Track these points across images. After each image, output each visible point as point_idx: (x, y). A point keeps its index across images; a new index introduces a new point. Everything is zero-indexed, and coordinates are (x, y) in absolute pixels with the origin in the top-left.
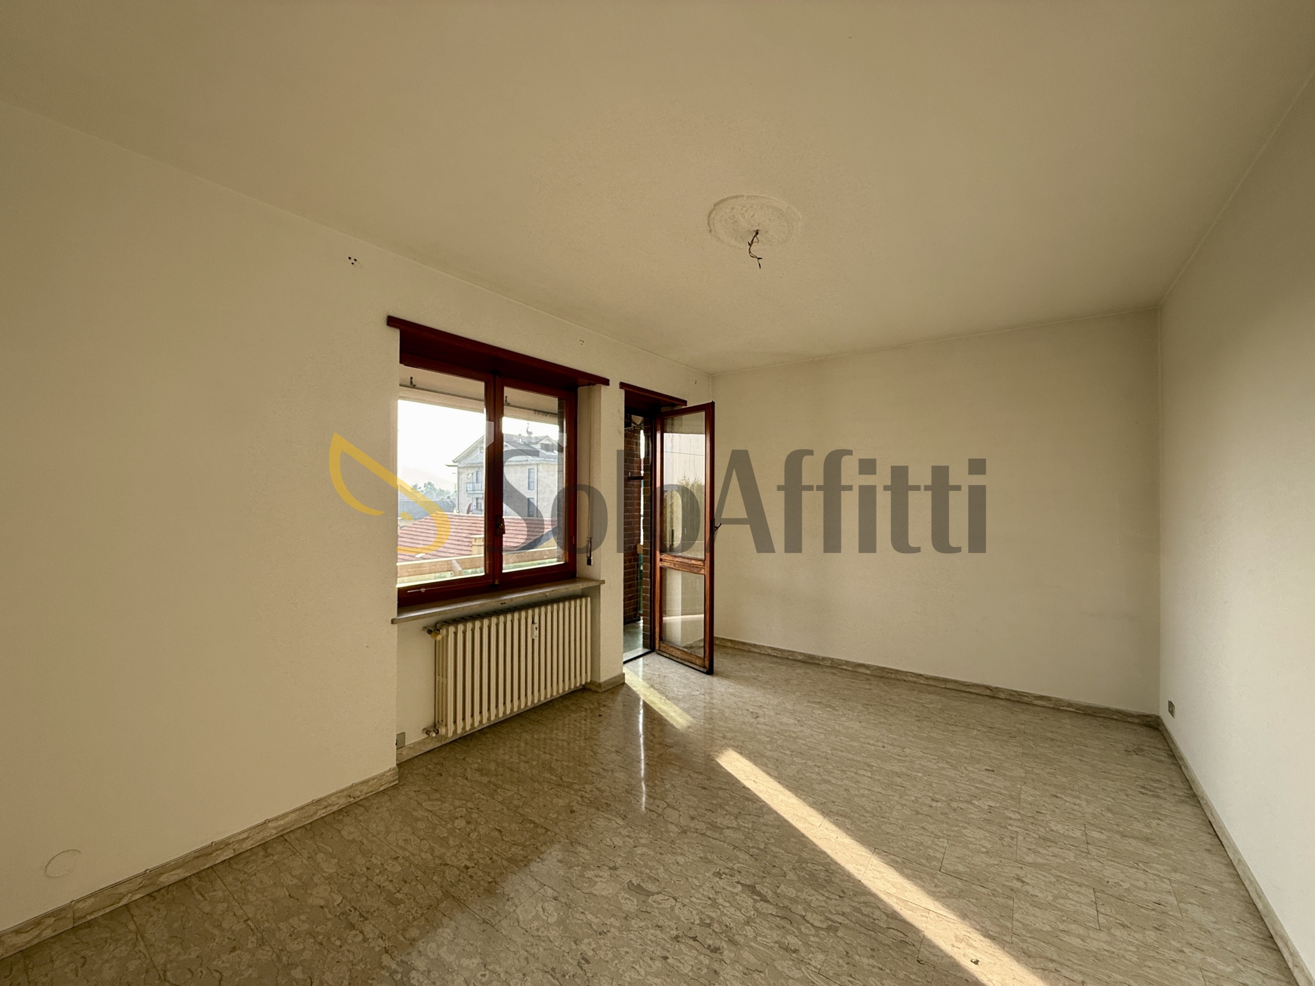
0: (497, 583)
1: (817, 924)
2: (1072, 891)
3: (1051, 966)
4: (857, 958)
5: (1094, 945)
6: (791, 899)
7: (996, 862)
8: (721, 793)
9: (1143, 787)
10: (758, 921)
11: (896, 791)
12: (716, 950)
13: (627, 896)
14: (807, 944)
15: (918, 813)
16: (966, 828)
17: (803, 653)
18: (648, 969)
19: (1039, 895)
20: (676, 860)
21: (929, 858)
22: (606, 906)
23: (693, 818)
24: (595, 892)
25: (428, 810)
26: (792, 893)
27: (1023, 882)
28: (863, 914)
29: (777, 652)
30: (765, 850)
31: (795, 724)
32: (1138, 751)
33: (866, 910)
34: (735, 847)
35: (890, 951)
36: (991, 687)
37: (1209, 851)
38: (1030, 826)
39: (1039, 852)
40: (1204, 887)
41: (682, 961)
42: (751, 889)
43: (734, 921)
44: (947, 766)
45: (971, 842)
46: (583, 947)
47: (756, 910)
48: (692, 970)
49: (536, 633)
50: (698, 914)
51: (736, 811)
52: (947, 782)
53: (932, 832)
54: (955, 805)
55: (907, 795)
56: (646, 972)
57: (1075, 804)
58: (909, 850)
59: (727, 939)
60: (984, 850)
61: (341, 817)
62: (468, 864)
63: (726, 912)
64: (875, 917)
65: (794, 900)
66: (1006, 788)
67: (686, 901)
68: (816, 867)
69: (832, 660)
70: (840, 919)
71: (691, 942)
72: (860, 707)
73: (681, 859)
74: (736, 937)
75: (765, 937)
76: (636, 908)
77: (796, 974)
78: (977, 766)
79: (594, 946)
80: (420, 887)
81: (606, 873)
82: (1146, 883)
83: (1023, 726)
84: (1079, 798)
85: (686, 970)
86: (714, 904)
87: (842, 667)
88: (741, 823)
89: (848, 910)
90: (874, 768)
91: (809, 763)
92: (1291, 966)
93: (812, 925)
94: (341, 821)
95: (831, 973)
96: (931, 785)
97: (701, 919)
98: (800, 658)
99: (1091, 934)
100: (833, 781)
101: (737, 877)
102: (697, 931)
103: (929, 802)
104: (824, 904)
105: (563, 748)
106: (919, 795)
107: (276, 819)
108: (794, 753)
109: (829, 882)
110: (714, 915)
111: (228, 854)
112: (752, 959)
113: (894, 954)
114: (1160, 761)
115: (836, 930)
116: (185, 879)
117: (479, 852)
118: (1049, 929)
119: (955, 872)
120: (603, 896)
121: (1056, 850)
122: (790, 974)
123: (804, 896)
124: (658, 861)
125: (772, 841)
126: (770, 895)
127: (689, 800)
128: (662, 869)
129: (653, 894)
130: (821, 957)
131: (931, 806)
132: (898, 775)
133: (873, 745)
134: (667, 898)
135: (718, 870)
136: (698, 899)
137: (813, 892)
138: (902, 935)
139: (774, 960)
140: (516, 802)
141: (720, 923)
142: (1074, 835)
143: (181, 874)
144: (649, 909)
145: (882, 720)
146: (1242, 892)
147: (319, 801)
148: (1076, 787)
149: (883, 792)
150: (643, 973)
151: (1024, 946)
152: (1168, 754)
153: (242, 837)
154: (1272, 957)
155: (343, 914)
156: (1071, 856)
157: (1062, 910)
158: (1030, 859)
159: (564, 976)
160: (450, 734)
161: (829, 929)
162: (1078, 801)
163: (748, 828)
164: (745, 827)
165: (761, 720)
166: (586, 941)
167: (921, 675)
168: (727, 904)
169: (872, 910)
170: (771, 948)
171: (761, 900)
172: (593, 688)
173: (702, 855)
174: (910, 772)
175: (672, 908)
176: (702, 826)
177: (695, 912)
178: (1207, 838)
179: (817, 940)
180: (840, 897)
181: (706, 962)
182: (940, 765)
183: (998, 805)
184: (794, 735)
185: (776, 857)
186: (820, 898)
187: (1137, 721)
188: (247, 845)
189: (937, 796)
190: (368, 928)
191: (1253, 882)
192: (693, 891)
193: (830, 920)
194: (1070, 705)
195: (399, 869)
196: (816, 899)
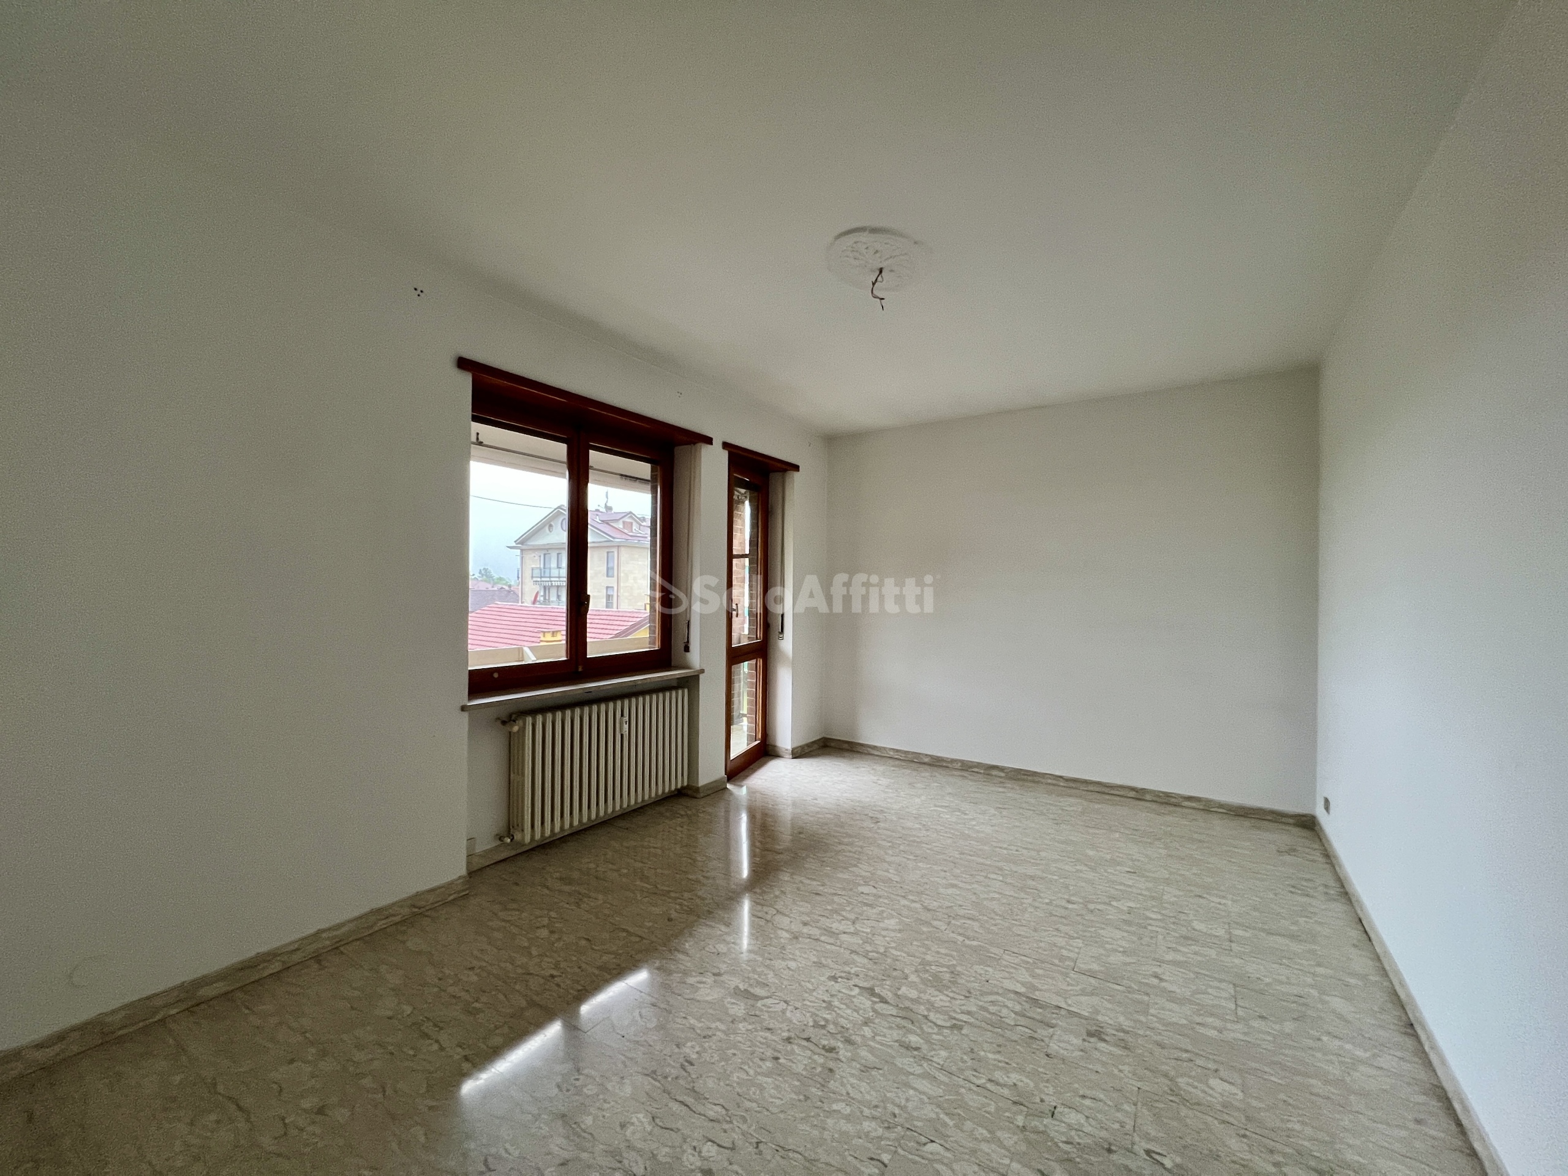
0: (580, 669)
1: (939, 1023)
2: (1211, 987)
3: (1185, 1055)
4: (982, 1053)
5: (1229, 1036)
6: (912, 1000)
7: (1134, 961)
8: (836, 898)
9: (1293, 887)
10: (877, 1021)
11: (1027, 893)
12: (831, 1050)
13: (733, 1001)
14: (928, 1042)
15: (1051, 915)
16: (1104, 929)
17: (930, 755)
18: (758, 1070)
19: (1178, 991)
20: (787, 965)
21: (1062, 959)
22: (711, 1011)
23: (805, 924)
24: (698, 998)
25: (504, 921)
26: (913, 994)
27: (1161, 980)
28: (990, 1013)
29: (900, 754)
30: (884, 954)
31: (920, 829)
32: (1291, 851)
33: (992, 1009)
34: (852, 952)
35: (1018, 1047)
36: (1136, 788)
37: (1354, 946)
38: (1172, 926)
39: (1180, 951)
40: (1348, 980)
41: (795, 1061)
42: (871, 991)
43: (850, 1022)
44: (1085, 868)
45: (1107, 943)
46: (687, 1050)
47: (874, 1011)
48: (805, 1069)
49: (626, 727)
50: (811, 1017)
51: (852, 916)
52: (1083, 884)
53: (1067, 934)
54: (1091, 906)
55: (1040, 897)
56: (756, 1072)
57: (1220, 904)
58: (1040, 951)
59: (842, 1039)
60: (1121, 949)
61: (405, 928)
62: (555, 973)
63: (842, 1014)
64: (1002, 1015)
65: (916, 1001)
66: (1148, 889)
67: (798, 1005)
68: (941, 969)
69: (962, 762)
70: (965, 1018)
71: (805, 1043)
72: (993, 811)
73: (793, 965)
74: (853, 1037)
75: (885, 1036)
76: (744, 1012)
77: (918, 1070)
78: (1118, 868)
79: (697, 1049)
80: (501, 997)
81: (709, 979)
82: (1288, 978)
83: (1169, 829)
84: (1224, 897)
85: (799, 1068)
86: (829, 1006)
87: (973, 770)
88: (858, 928)
89: (974, 1009)
90: (1007, 872)
91: (935, 867)
92: (1427, 1048)
93: (935, 1024)
94: (404, 933)
95: (954, 1068)
96: (1067, 887)
97: (815, 1021)
98: (926, 760)
99: (1229, 1025)
100: (961, 885)
101: (856, 981)
102: (810, 1032)
103: (1064, 903)
104: (948, 1004)
105: (655, 855)
106: (1053, 898)
107: (329, 929)
108: (919, 858)
109: (954, 983)
110: (828, 1017)
111: (276, 967)
112: (870, 1057)
113: (1021, 1049)
114: (1313, 861)
115: (960, 1028)
116: (226, 993)
117: (566, 960)
118: (1185, 1022)
119: (1090, 970)
120: (707, 1002)
121: (1195, 948)
122: (911, 1070)
123: (925, 997)
124: (767, 967)
125: (893, 945)
126: (888, 995)
127: (802, 906)
128: (771, 975)
129: (762, 998)
130: (943, 1053)
131: (1066, 908)
132: (1032, 878)
133: (1005, 849)
134: (777, 1002)
135: (833, 974)
136: (811, 1002)
137: (937, 993)
138: (1030, 1031)
139: (894, 1057)
140: (606, 912)
141: (836, 1024)
142: (1217, 934)
143: (220, 987)
144: (757, 1013)
145: (1017, 824)
146: (1385, 984)
147: (379, 911)
148: (1222, 888)
149: (1016, 895)
150: (751, 1072)
151: (1158, 1038)
152: (1321, 854)
153: (292, 948)
154: (1409, 1042)
155: (414, 1024)
156: (1213, 953)
157: (1199, 1004)
158: (1170, 957)
159: (666, 1077)
160: (528, 839)
161: (953, 1027)
162: (1223, 901)
163: (867, 933)
164: (863, 932)
165: (882, 825)
166: (689, 1044)
167: (1061, 777)
168: (843, 1007)
169: (999, 1008)
170: (891, 1046)
171: (881, 1002)
172: (690, 792)
173: (815, 960)
174: (1045, 875)
175: (784, 1012)
176: (815, 932)
177: (808, 1015)
178: (1355, 934)
179: (941, 1038)
180: (966, 997)
181: (821, 1060)
182: (1078, 867)
183: (1138, 906)
184: (918, 840)
185: (897, 960)
186: (945, 998)
187: (1291, 821)
188: (297, 957)
189: (1072, 898)
190: (443, 1037)
191: (1398, 973)
192: (807, 995)
193: (955, 1019)
194: (1221, 805)
195: (475, 978)
196: (940, 999)
